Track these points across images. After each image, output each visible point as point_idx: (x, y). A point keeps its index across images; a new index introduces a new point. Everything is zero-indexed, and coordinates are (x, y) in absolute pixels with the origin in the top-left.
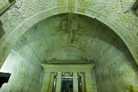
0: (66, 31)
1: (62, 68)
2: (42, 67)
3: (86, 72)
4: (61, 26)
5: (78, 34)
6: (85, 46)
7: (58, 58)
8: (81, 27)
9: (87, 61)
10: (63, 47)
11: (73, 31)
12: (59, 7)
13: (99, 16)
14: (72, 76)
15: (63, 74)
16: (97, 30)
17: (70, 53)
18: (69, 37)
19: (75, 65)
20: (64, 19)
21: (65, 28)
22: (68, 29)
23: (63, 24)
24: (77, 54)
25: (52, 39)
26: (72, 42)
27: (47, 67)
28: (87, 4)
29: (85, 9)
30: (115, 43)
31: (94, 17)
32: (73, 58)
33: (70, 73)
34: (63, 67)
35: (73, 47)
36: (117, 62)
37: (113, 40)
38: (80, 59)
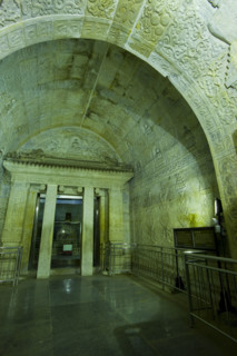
0: (81, 85)
1: (59, 175)
2: (5, 170)
3: (113, 188)
4: (71, 66)
5: (109, 100)
6: (118, 131)
7: (47, 150)
8: (121, 83)
9: (117, 164)
10: (61, 125)
11: (99, 90)
12: (90, 17)
13: (175, 75)
14: (82, 194)
15: (61, 189)
16: (156, 102)
17: (79, 141)
18: (83, 102)
19: (90, 172)
20: (83, 50)
21: (79, 77)
22: (87, 80)
23: (76, 63)
24: (96, 146)
25: (38, 97)
26: (88, 115)
27: (21, 170)
28: (160, 38)
29: (151, 47)
30: (187, 138)
31: (165, 74)
32: (85, 154)
33: (76, 188)
34: (62, 173)
35: (88, 128)
36: (182, 175)
37: (183, 131)
38: (102, 159)
